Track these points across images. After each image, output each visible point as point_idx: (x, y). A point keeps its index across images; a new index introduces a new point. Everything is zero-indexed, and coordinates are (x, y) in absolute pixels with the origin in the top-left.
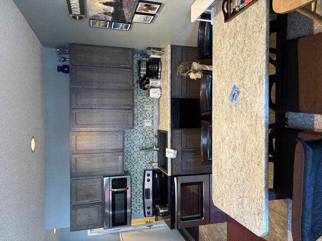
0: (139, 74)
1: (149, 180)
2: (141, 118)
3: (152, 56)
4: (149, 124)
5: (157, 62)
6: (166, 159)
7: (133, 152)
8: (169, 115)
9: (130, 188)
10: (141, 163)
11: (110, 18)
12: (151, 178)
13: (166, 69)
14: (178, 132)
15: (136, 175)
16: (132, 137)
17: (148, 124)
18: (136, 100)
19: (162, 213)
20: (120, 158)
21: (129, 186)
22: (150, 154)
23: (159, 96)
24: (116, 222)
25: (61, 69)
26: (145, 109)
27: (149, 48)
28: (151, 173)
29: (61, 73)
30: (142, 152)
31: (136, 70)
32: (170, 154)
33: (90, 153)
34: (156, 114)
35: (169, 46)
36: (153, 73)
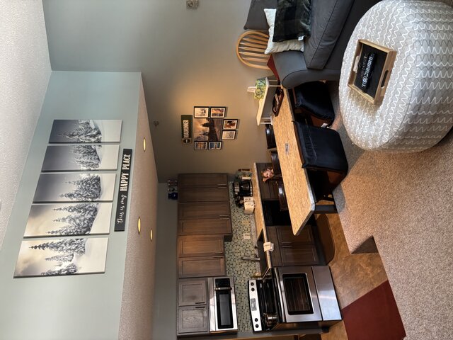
0: (234, 192)
1: (253, 290)
2: (240, 232)
3: (244, 178)
4: (249, 238)
5: (248, 182)
6: (265, 253)
7: (234, 264)
8: (262, 214)
9: (233, 288)
10: (244, 275)
11: (207, 138)
12: (255, 287)
13: (256, 188)
14: (272, 228)
15: (240, 288)
16: (233, 250)
17: (246, 237)
18: (233, 217)
19: (270, 320)
20: (222, 260)
21: (232, 286)
22: (252, 267)
23: (253, 207)
24: (222, 324)
25: (171, 196)
26: (243, 224)
27: (240, 170)
28: (254, 282)
29: (170, 200)
30: (244, 265)
31: (231, 187)
32: (268, 247)
33: (195, 257)
34: (253, 227)
35: (255, 164)
36: (246, 192)
